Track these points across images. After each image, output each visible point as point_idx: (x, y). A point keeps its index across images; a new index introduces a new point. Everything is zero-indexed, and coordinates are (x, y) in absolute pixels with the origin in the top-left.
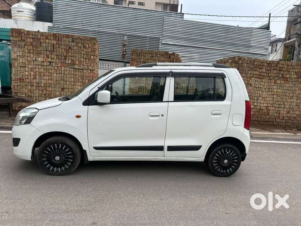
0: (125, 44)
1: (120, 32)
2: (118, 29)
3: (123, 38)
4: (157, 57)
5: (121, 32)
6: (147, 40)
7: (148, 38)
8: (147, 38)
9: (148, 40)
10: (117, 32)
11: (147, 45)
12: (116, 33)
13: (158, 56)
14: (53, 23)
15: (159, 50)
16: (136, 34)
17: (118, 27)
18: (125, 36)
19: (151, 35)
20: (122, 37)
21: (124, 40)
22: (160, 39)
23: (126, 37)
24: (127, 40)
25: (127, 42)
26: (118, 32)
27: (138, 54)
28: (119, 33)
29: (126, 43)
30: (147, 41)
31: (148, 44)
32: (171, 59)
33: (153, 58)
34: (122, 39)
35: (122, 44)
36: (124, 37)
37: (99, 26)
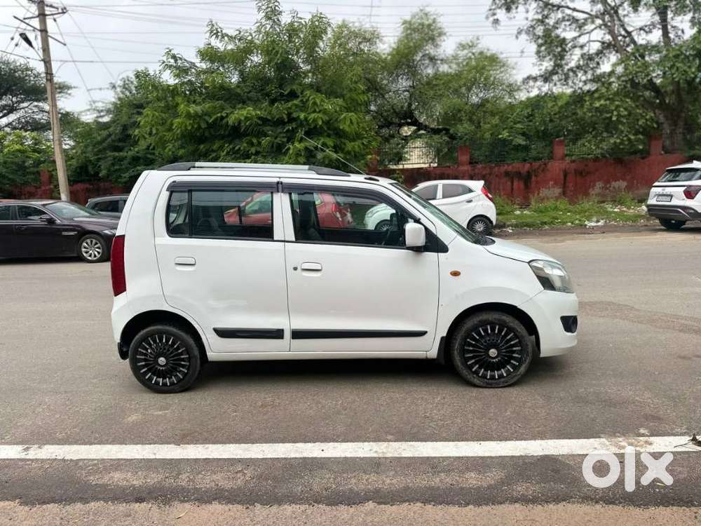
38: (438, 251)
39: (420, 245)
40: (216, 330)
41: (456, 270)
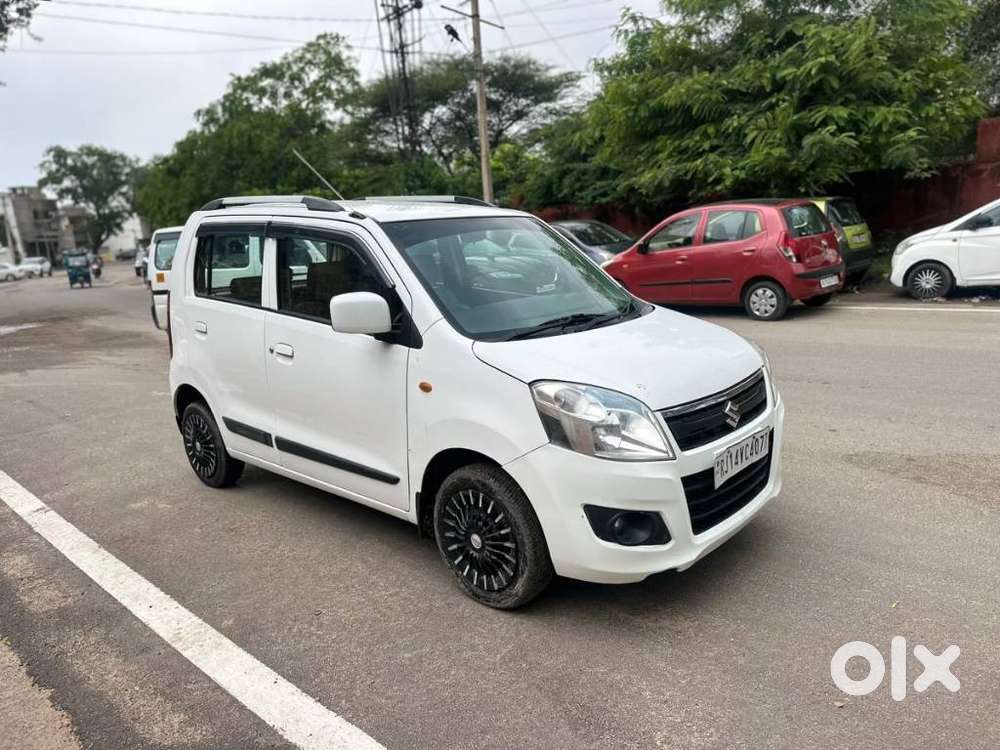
38: (409, 345)
39: (385, 331)
40: (224, 418)
41: (428, 382)
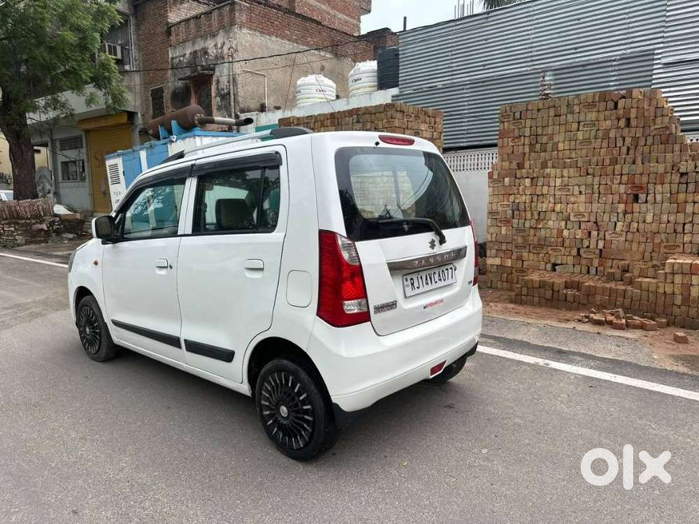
0: (547, 94)
1: (534, 67)
2: (529, 59)
3: (542, 79)
4: (572, 113)
5: (537, 67)
6: (612, 66)
7: (615, 61)
8: (611, 61)
9: (615, 65)
10: (526, 69)
11: (611, 81)
12: (525, 71)
13: (577, 109)
14: (400, 87)
15: (652, 87)
16: (577, 60)
17: (530, 54)
18: (548, 73)
19: (625, 49)
20: (539, 77)
21: (545, 85)
22: (654, 54)
23: (550, 76)
24: (552, 82)
25: (552, 87)
26: (529, 69)
27: (517, 115)
28: (531, 70)
29: (550, 89)
30: (610, 69)
31: (613, 79)
32: (621, 112)
33: (558, 118)
34: (539, 84)
35: (540, 95)
36: (544, 78)
37: (484, 65)
